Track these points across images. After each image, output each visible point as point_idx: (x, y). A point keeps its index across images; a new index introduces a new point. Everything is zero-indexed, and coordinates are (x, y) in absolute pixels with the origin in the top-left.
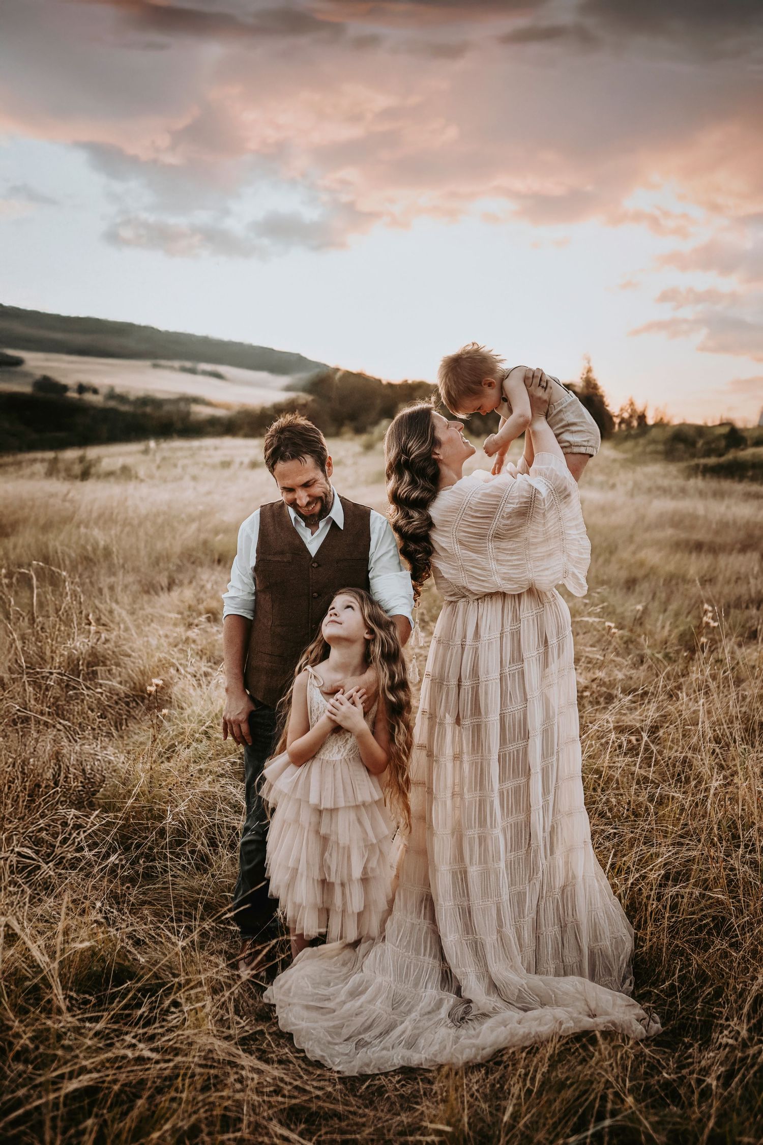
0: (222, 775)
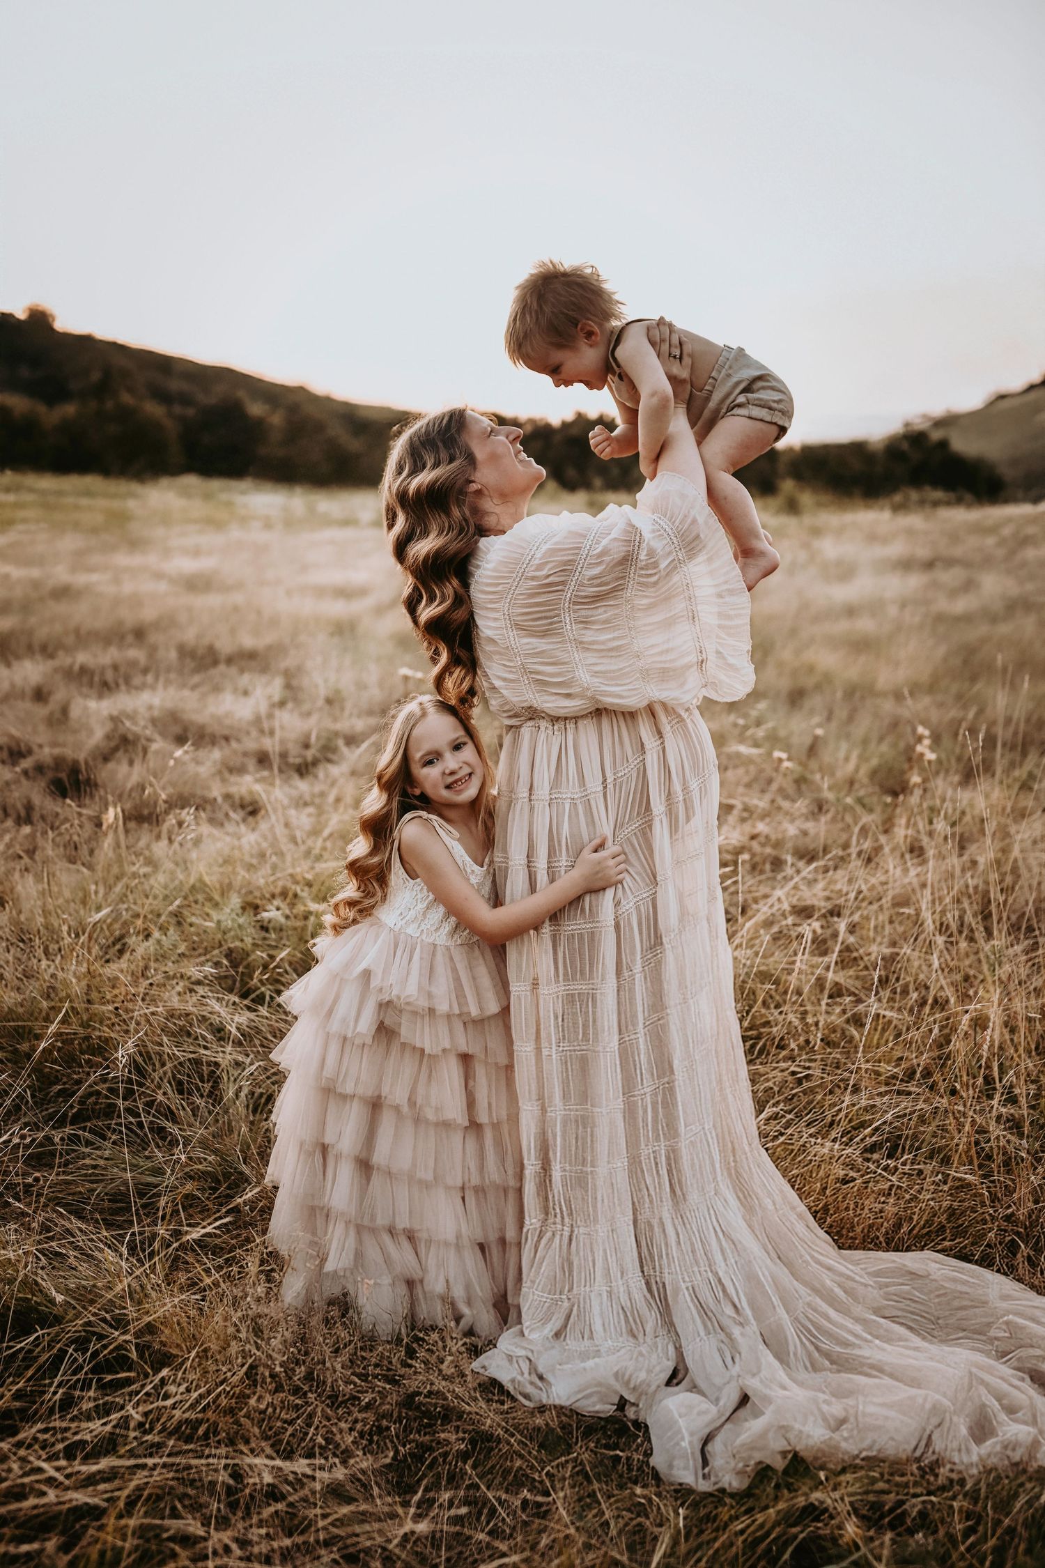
0: (199, 983)
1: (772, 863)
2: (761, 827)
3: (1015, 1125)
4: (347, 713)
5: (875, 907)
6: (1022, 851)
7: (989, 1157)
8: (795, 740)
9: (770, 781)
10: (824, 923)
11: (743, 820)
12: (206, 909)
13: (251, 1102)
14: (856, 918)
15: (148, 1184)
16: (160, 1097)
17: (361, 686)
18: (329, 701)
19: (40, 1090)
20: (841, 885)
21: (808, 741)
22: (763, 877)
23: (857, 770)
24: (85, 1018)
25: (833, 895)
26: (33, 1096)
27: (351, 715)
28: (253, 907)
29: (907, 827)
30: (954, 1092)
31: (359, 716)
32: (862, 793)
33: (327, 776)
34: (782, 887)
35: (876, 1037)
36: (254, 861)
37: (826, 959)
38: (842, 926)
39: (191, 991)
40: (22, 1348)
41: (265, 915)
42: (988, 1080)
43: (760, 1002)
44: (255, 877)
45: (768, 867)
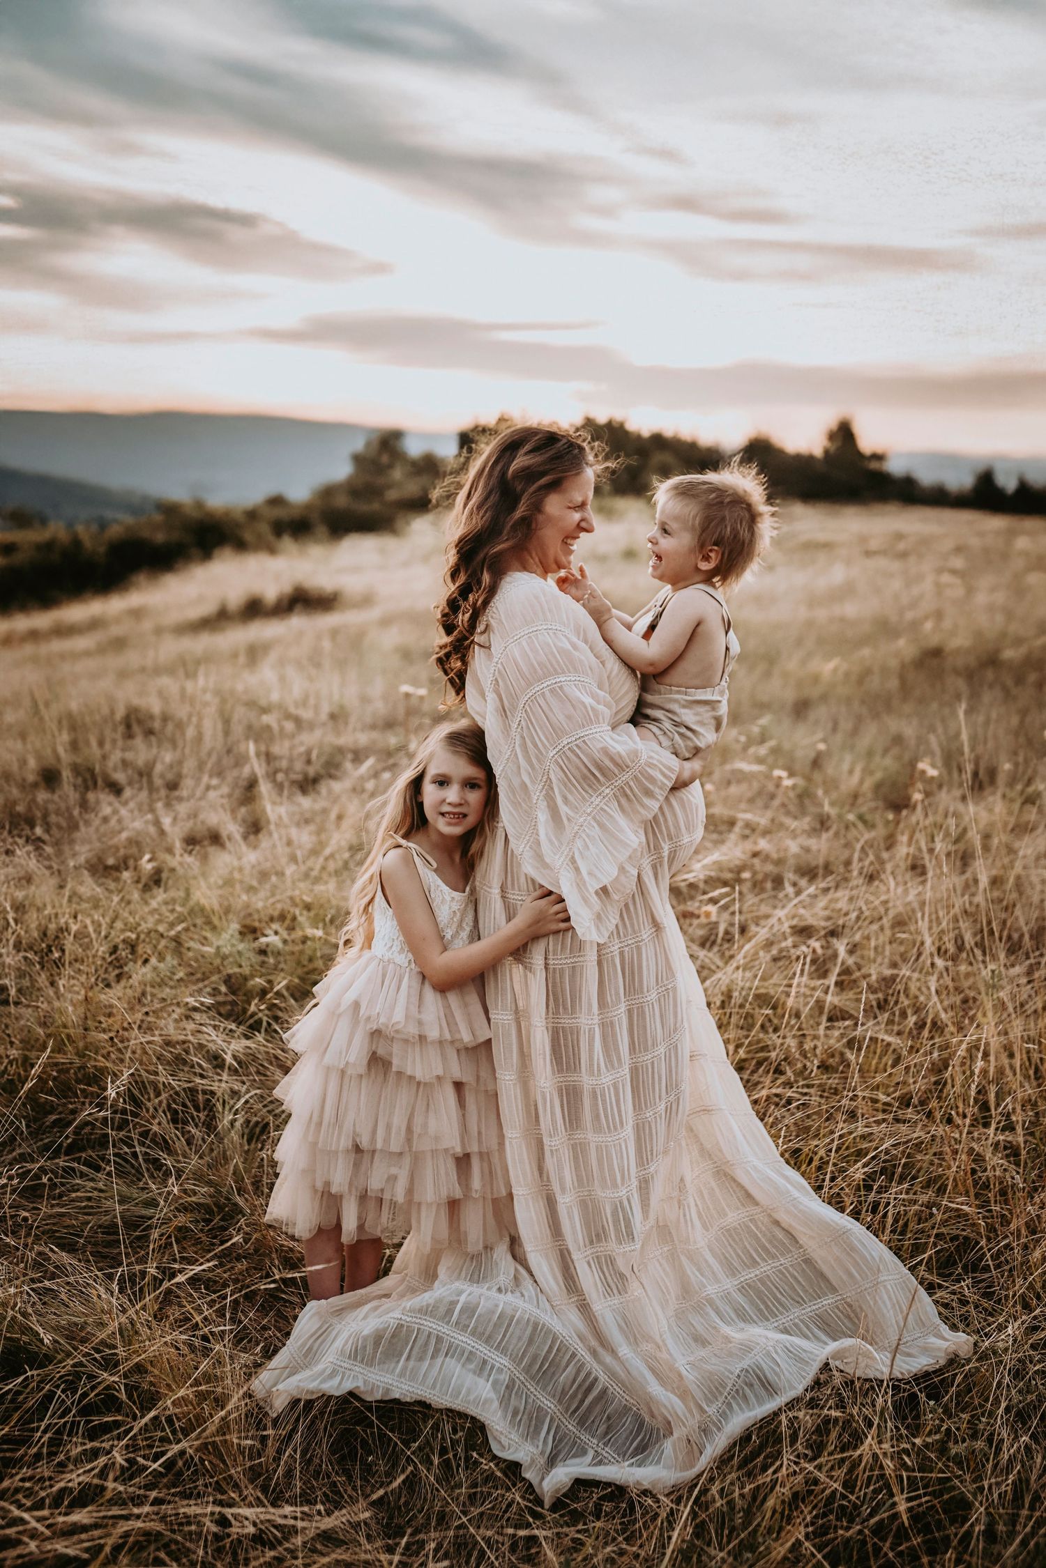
1: (773, 881)
2: (763, 844)
3: (1012, 1152)
4: (351, 727)
5: (875, 927)
6: (1025, 867)
7: (986, 1186)
8: (799, 754)
9: (772, 797)
10: (824, 943)
11: (745, 837)
12: (204, 933)
13: (247, 1131)
14: (857, 937)
15: (142, 1217)
16: (155, 1128)
17: (365, 700)
18: (333, 717)
19: (35, 1120)
20: (842, 905)
21: (812, 755)
22: (764, 896)
23: (861, 782)
24: (81, 1044)
25: (834, 915)
26: (28, 1126)
27: (355, 730)
28: (250, 931)
29: (909, 845)
30: (950, 1121)
31: (363, 730)
32: (864, 809)
33: (330, 792)
34: (783, 907)
35: (874, 1062)
36: (255, 883)
37: (826, 982)
38: (841, 947)
39: (188, 1017)
40: (10, 1390)
41: (263, 940)
42: (985, 1107)
43: (758, 1026)
44: (254, 899)
45: (769, 885)
